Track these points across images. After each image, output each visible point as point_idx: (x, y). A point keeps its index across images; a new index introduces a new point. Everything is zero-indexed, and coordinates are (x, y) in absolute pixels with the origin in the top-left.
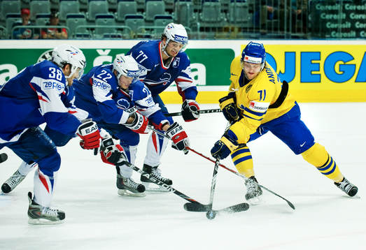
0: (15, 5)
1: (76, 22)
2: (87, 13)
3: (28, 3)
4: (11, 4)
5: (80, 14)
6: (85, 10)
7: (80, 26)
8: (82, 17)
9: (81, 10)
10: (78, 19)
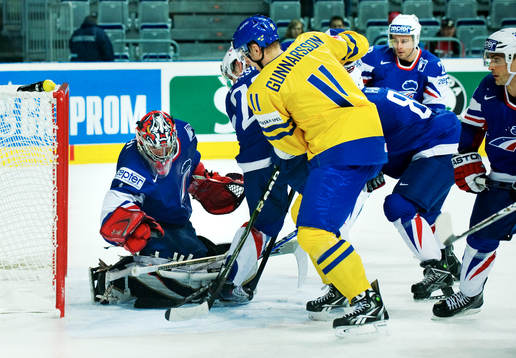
0: (381, 7)
1: (472, 32)
2: (488, 18)
3: (399, 5)
4: (373, 6)
5: (478, 18)
6: (486, 13)
7: (477, 38)
8: (480, 23)
9: (480, 13)
10: (474, 26)
